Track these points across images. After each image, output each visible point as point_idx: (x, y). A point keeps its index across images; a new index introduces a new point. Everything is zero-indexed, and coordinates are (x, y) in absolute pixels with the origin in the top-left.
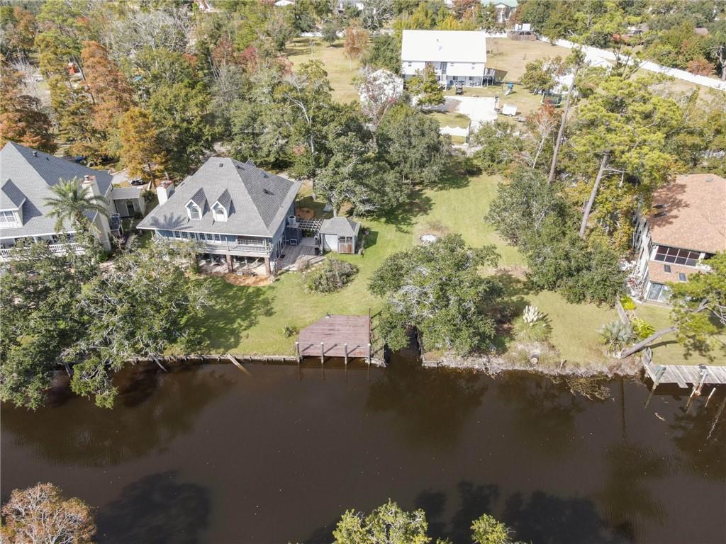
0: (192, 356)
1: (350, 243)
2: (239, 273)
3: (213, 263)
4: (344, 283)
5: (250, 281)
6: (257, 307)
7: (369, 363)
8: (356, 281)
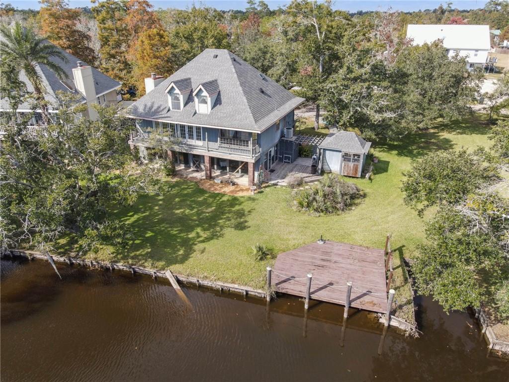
0: (120, 265)
1: (356, 163)
2: (217, 181)
3: (192, 169)
4: (346, 205)
5: (228, 189)
6: (228, 217)
7: (386, 325)
8: (363, 206)
